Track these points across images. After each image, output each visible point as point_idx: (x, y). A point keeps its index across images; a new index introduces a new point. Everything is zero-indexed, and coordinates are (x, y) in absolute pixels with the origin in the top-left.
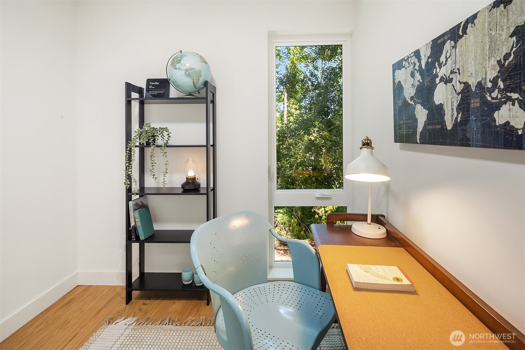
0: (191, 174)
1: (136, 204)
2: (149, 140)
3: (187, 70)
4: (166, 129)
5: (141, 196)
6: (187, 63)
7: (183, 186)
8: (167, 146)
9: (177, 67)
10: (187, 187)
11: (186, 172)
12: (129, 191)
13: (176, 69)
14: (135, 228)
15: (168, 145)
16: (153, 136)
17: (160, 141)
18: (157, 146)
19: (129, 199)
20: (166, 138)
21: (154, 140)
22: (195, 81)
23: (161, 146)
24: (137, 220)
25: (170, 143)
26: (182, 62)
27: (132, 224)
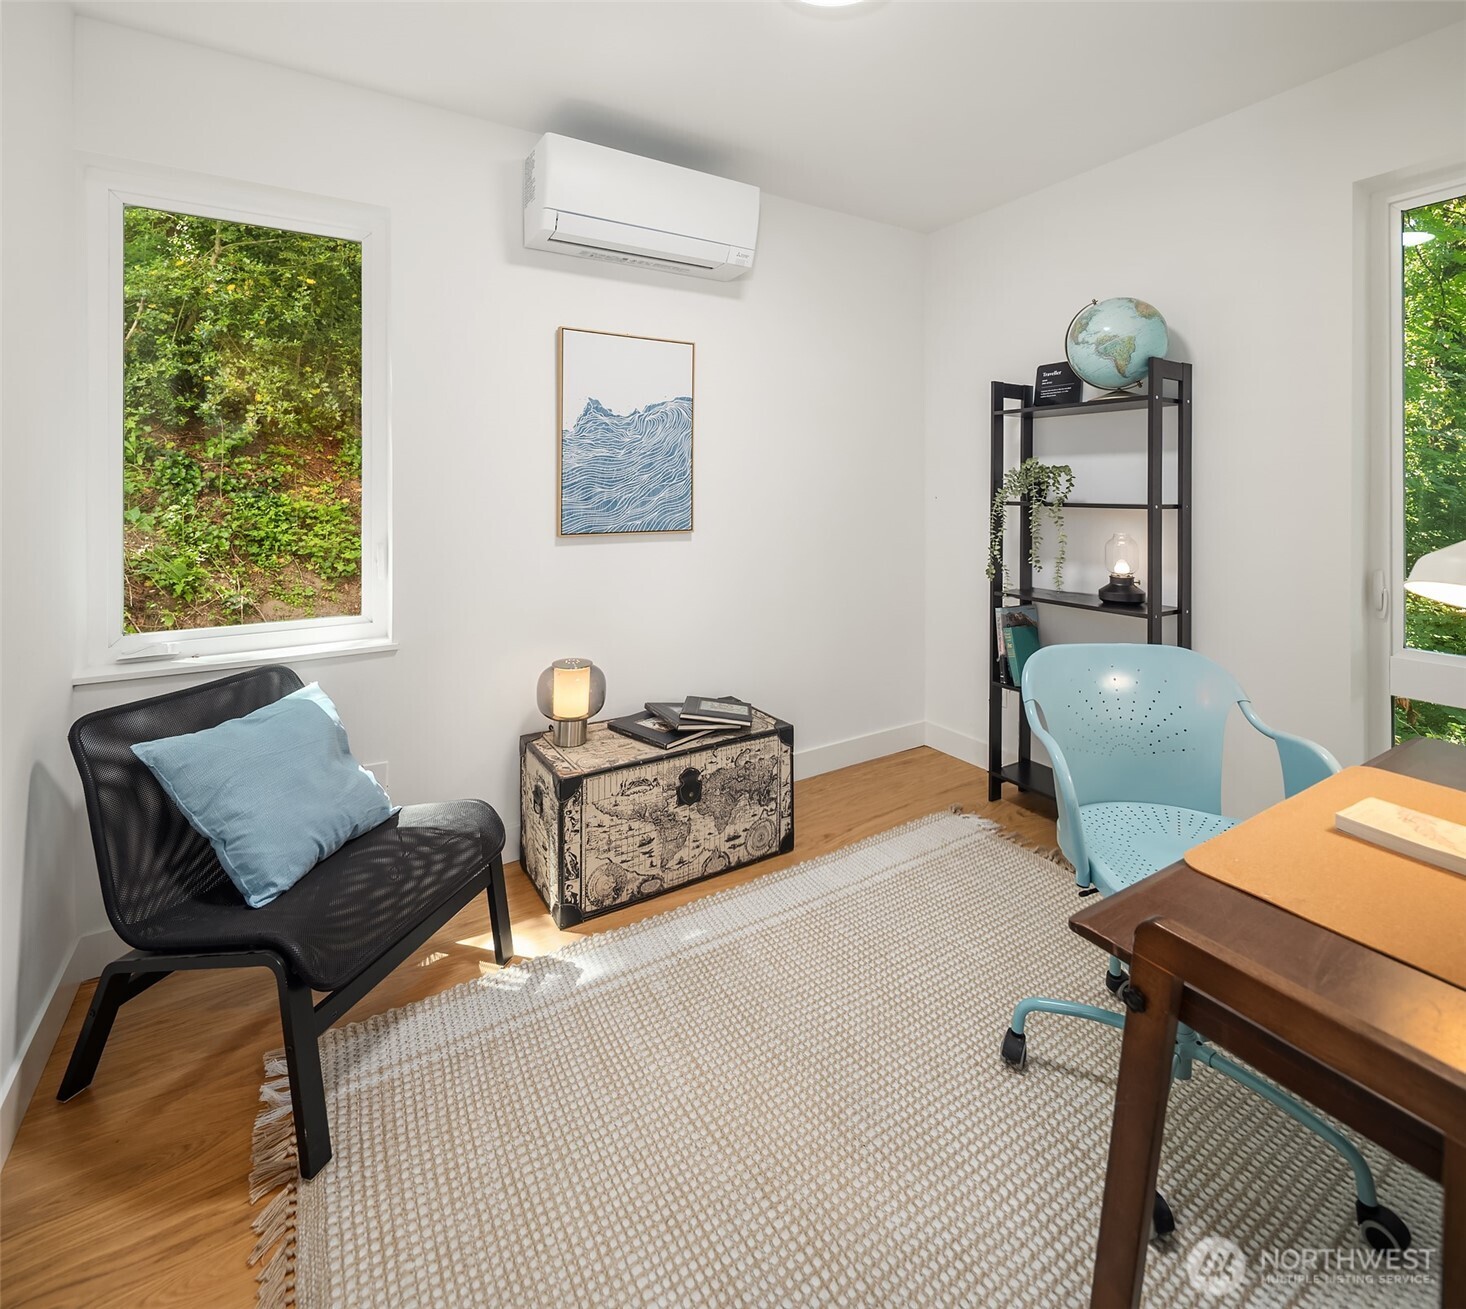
0: (1122, 569)
1: (1010, 616)
2: (1030, 490)
3: (1099, 343)
4: (1066, 469)
5: (1024, 603)
6: (1106, 326)
7: (1102, 593)
8: (1065, 505)
9: (1080, 340)
10: (1111, 597)
11: (1108, 562)
12: (996, 586)
13: (1077, 344)
14: (1005, 659)
15: (1066, 501)
16: (1039, 484)
17: (1052, 496)
18: (1046, 504)
19: (996, 602)
20: (1063, 489)
21: (1040, 492)
22: (1121, 363)
23: (1051, 504)
24: (1010, 646)
25: (1071, 498)
26: (1092, 327)
27: (1001, 652)
